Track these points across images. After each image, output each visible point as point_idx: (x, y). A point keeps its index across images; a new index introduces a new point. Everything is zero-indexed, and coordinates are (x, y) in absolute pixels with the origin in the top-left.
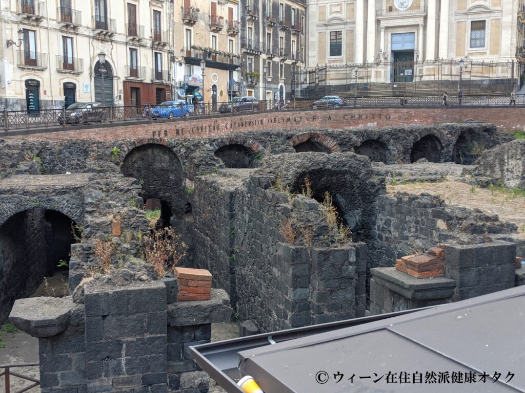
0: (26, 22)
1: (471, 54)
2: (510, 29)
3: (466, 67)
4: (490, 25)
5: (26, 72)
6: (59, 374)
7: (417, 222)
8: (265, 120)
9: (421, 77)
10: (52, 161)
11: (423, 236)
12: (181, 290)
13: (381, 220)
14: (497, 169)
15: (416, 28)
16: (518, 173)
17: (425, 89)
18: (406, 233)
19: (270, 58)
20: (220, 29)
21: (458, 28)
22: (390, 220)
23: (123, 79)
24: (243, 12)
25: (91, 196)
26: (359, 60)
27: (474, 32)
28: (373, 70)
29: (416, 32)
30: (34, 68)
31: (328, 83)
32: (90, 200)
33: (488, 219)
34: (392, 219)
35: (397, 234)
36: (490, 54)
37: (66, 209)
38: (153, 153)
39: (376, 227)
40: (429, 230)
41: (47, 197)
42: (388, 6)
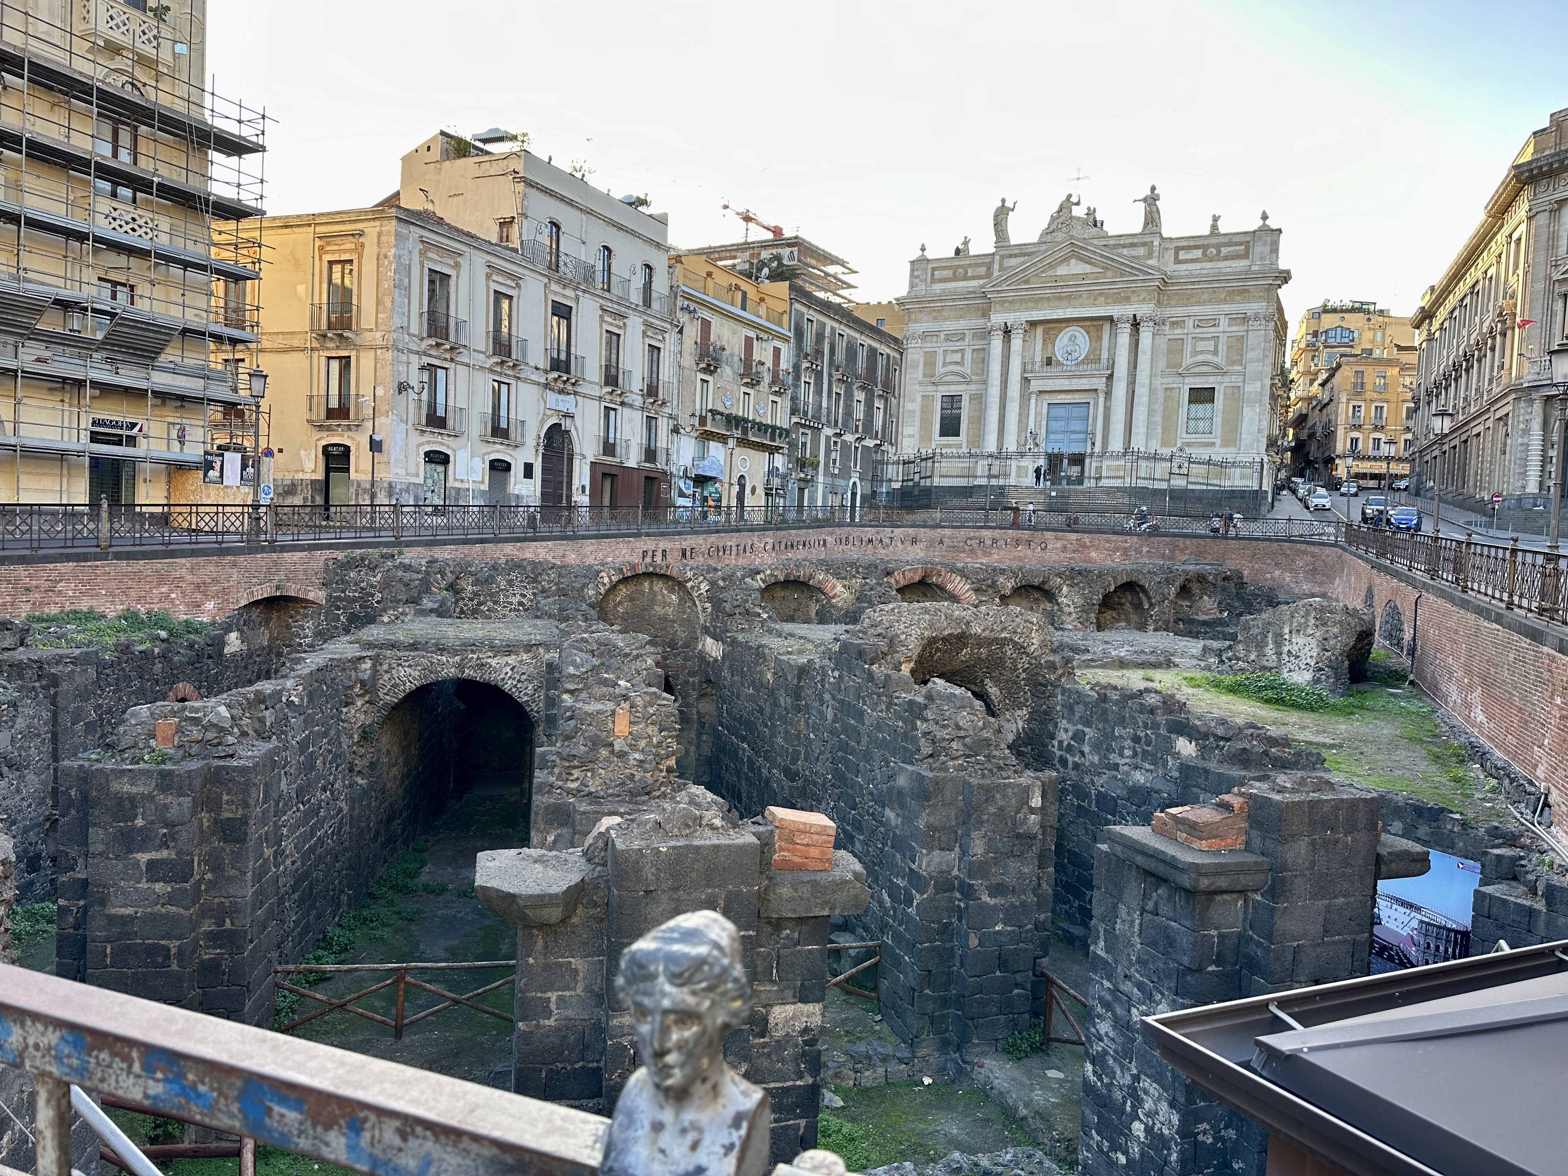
0: (433, 352)
1: (1189, 444)
3: (1180, 467)
4: (1222, 396)
5: (427, 437)
6: (553, 996)
7: (1136, 739)
8: (830, 539)
9: (1099, 478)
10: (476, 594)
11: (1148, 766)
12: (782, 849)
13: (1066, 730)
14: (1270, 649)
15: (1093, 395)
16: (1309, 660)
17: (1104, 500)
18: (1114, 758)
19: (839, 435)
20: (758, 383)
21: (1166, 399)
22: (1083, 731)
23: (591, 458)
24: (798, 356)
25: (574, 663)
26: (991, 446)
27: (1193, 406)
28: (1014, 464)
29: (1092, 403)
30: (442, 431)
31: (937, 482)
32: (571, 670)
33: (1273, 741)
34: (1087, 730)
35: (1096, 759)
36: (1221, 446)
37: (510, 682)
38: (651, 588)
39: (1055, 743)
40: (1159, 755)
41: (478, 658)
42: (1045, 356)
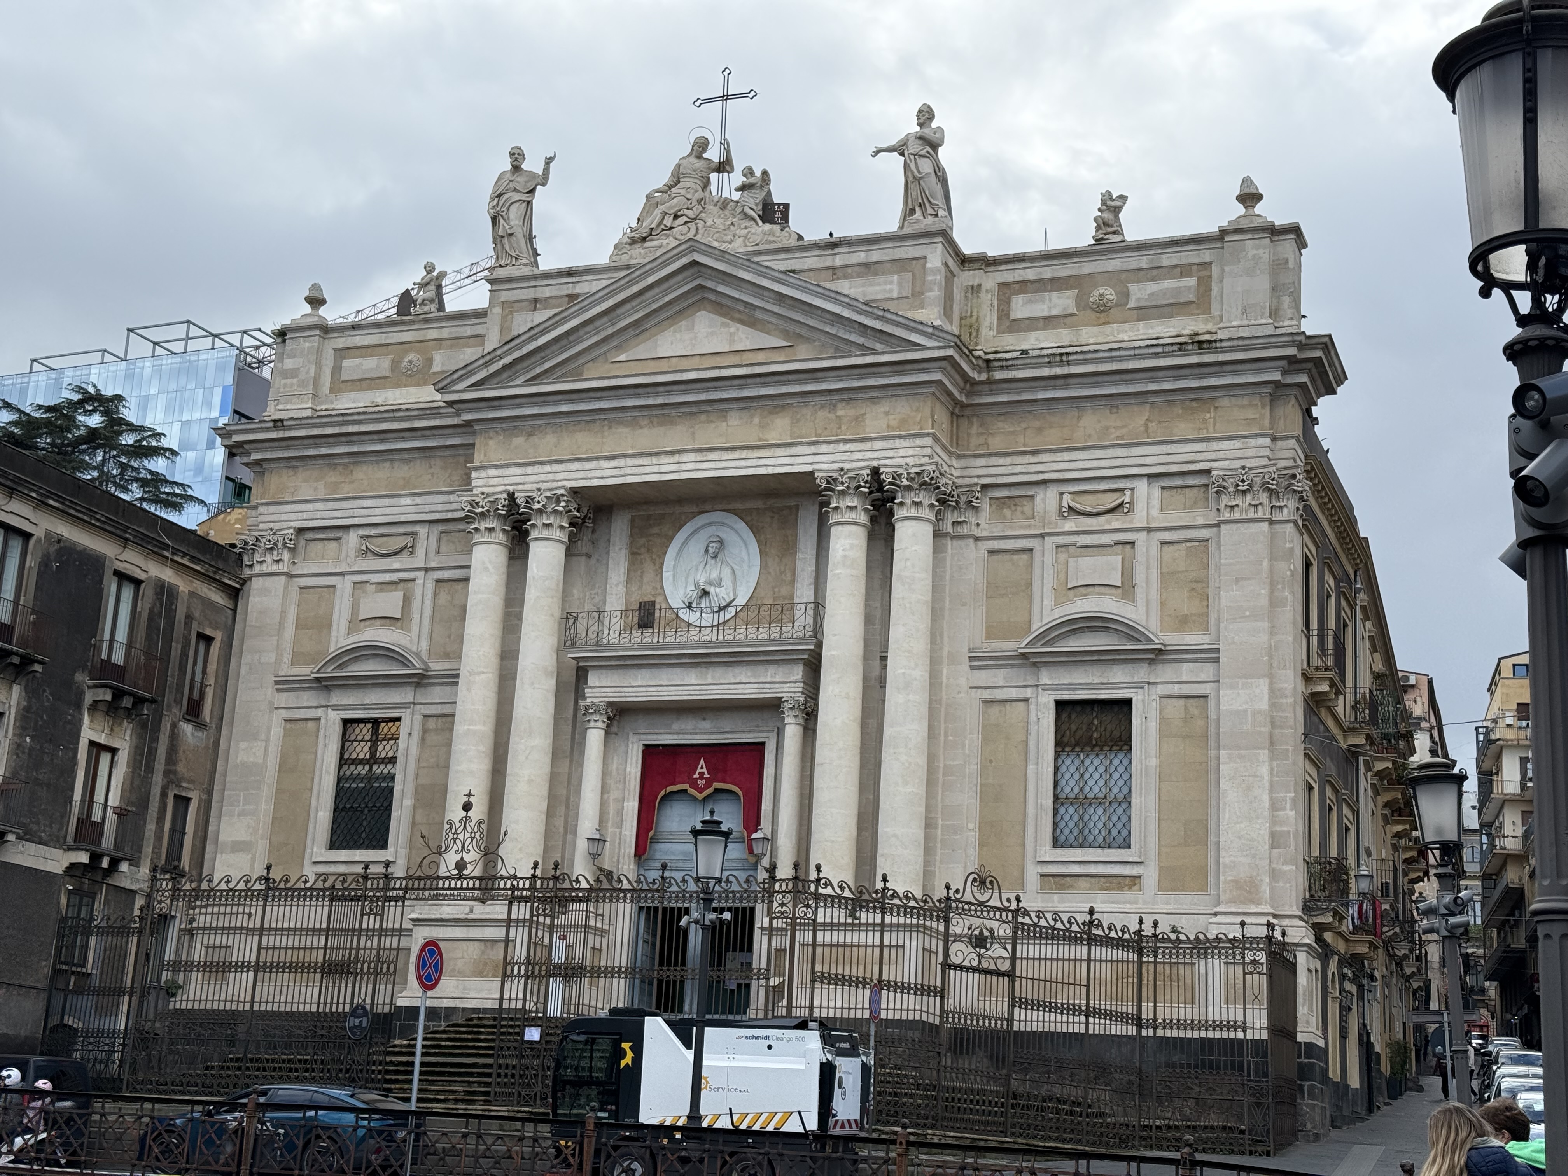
2: (1264, 754)
4: (1153, 727)
15: (769, 719)
21: (987, 733)
27: (1069, 762)
29: (769, 744)
36: (1163, 886)
42: (636, 598)
